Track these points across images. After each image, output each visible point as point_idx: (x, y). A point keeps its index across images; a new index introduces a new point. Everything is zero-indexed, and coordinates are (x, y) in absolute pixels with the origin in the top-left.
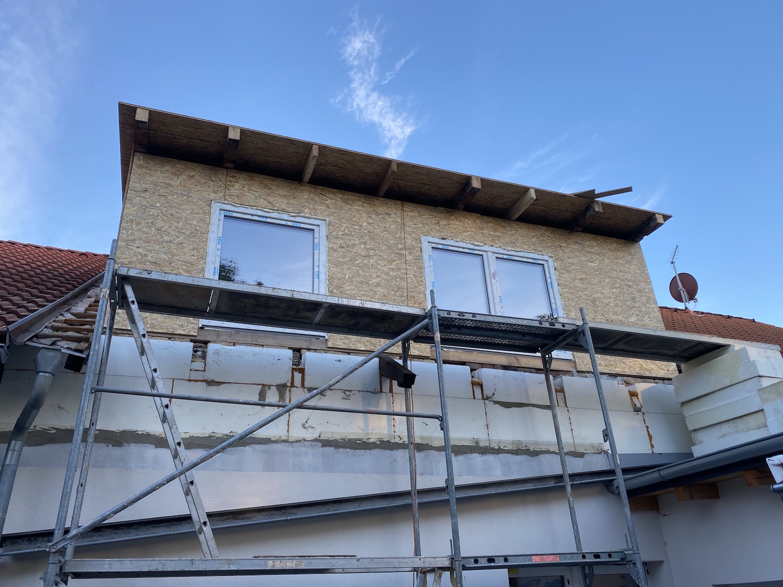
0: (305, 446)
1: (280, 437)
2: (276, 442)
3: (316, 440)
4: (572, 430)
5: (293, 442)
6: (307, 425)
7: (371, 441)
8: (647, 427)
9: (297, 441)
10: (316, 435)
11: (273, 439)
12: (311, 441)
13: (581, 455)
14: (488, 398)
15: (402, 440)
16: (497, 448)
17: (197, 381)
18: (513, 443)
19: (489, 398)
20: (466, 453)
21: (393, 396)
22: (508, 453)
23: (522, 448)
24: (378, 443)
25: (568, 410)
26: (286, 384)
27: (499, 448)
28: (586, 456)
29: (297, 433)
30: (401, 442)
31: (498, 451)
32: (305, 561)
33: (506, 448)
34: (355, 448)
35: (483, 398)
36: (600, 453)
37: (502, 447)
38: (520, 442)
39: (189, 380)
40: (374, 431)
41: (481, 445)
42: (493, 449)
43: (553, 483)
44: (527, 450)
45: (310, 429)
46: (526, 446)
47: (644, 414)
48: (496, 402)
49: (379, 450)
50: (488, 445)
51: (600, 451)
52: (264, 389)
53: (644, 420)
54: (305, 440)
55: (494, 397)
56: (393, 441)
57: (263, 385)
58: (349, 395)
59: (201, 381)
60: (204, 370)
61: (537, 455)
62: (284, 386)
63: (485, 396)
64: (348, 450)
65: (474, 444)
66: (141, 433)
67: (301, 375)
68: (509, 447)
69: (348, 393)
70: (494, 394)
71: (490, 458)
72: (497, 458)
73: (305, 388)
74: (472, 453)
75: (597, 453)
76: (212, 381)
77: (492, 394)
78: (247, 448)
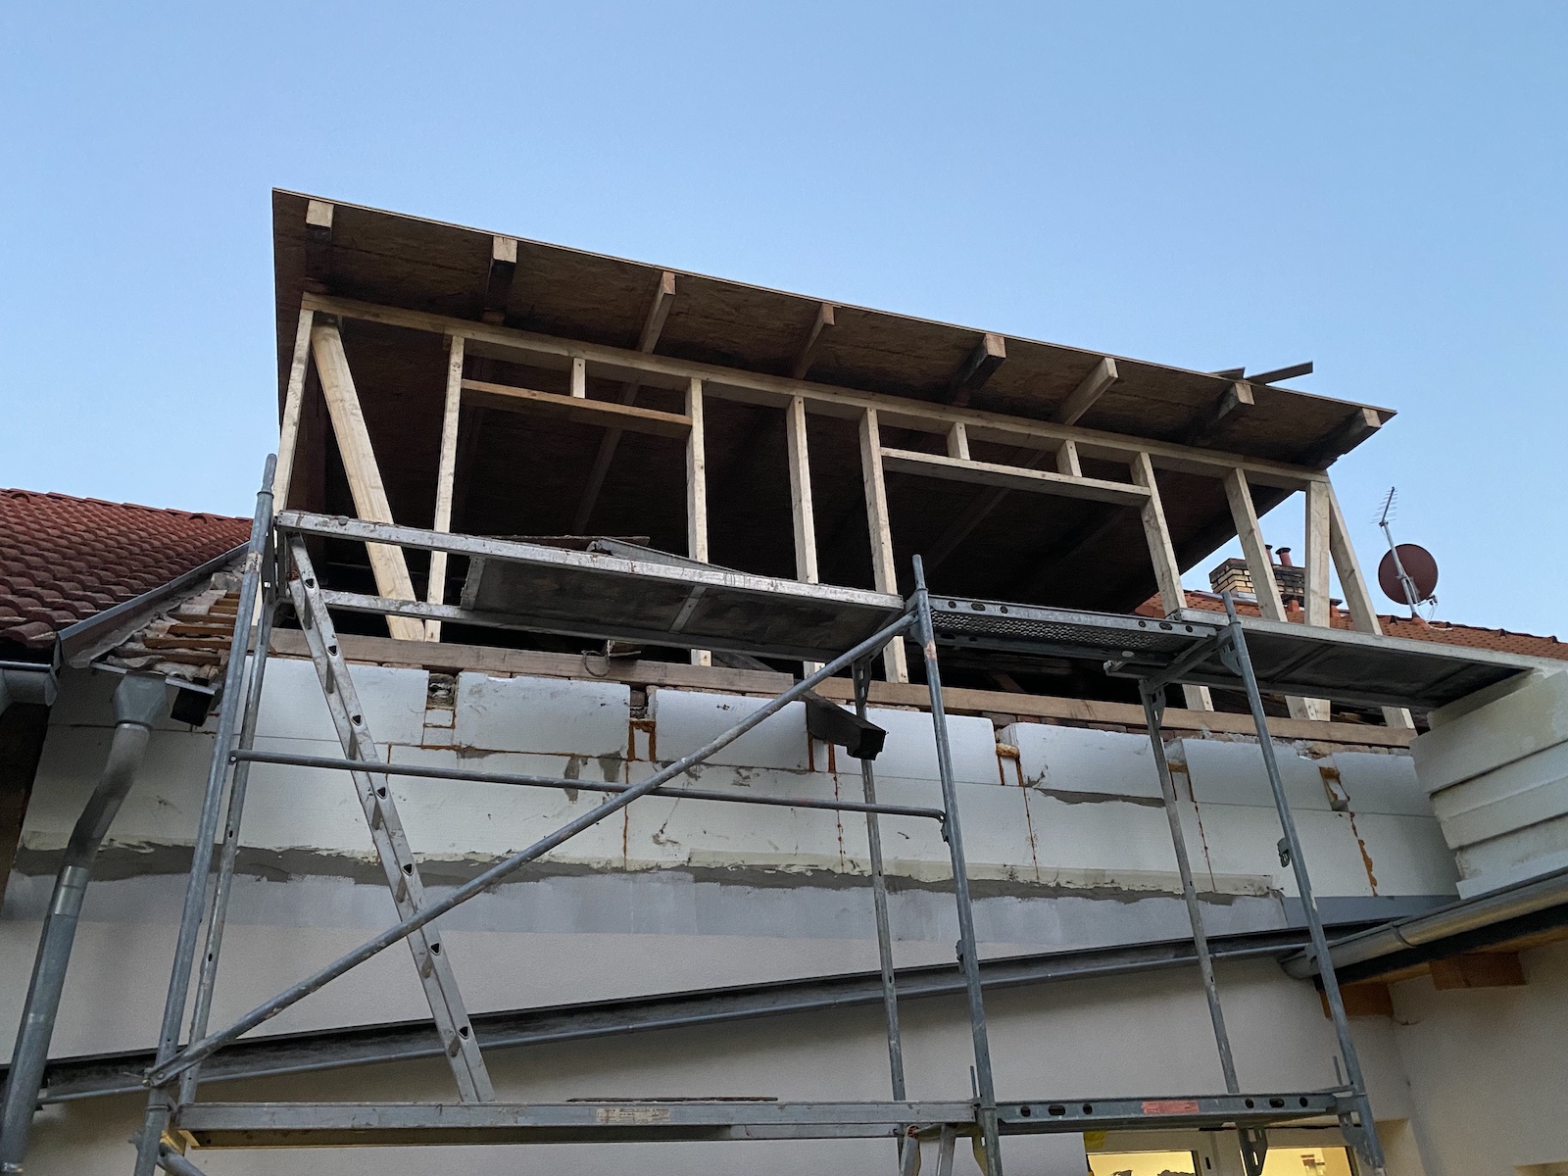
0: (659, 880)
1: (609, 862)
2: (600, 871)
3: (681, 868)
4: (1206, 848)
5: (636, 872)
6: (662, 838)
7: (795, 870)
8: (1361, 843)
9: (643, 871)
10: (682, 858)
11: (595, 866)
12: (672, 869)
13: (1227, 900)
14: (1030, 784)
15: (857, 869)
16: (1052, 884)
17: (438, 748)
18: (1087, 874)
19: (1035, 783)
20: (990, 896)
21: (835, 779)
22: (1077, 895)
23: (1106, 886)
24: (809, 874)
25: (1197, 808)
26: (618, 753)
27: (1058, 884)
28: (1238, 901)
29: (644, 853)
30: (856, 872)
31: (1057, 891)
32: (671, 1109)
33: (1071, 886)
34: (762, 885)
35: (1021, 784)
36: (1266, 895)
37: (1063, 884)
38: (1102, 873)
39: (423, 747)
40: (799, 851)
41: (1021, 880)
42: (1046, 887)
43: (1172, 956)
44: (1115, 888)
45: (669, 844)
46: (1113, 882)
47: (1352, 815)
48: (1047, 792)
49: (812, 888)
50: (1034, 879)
51: (1266, 890)
52: (575, 760)
53: (1354, 828)
54: (659, 868)
55: (1043, 780)
56: (839, 870)
57: (573, 756)
58: (748, 777)
59: (448, 748)
60: (453, 727)
61: (1136, 900)
62: (615, 757)
63: (1025, 780)
64: (749, 888)
65: (1005, 877)
66: (325, 853)
67: (648, 735)
68: (1080, 884)
69: (744, 773)
70: (1043, 776)
71: (1040, 905)
72: (1054, 907)
73: (657, 762)
74: (1002, 894)
75: (1260, 896)
76: (469, 747)
77: (1039, 776)
78: (542, 883)
